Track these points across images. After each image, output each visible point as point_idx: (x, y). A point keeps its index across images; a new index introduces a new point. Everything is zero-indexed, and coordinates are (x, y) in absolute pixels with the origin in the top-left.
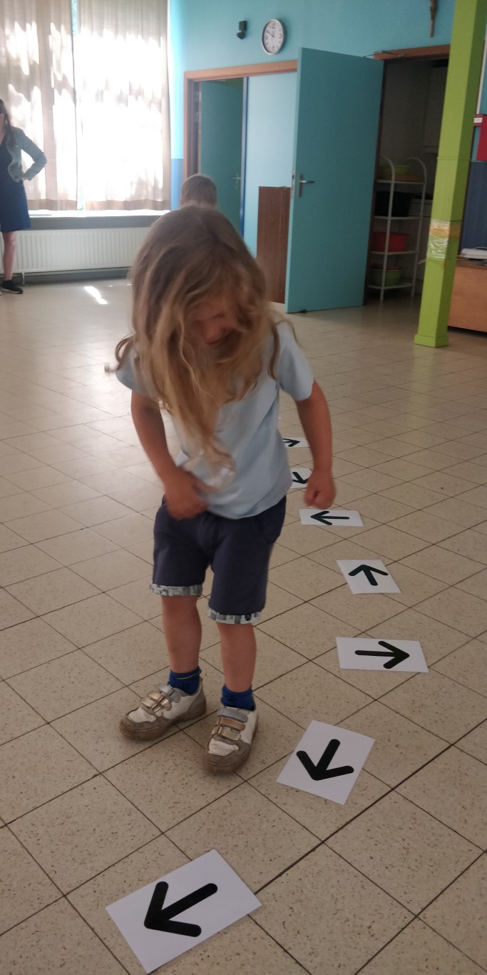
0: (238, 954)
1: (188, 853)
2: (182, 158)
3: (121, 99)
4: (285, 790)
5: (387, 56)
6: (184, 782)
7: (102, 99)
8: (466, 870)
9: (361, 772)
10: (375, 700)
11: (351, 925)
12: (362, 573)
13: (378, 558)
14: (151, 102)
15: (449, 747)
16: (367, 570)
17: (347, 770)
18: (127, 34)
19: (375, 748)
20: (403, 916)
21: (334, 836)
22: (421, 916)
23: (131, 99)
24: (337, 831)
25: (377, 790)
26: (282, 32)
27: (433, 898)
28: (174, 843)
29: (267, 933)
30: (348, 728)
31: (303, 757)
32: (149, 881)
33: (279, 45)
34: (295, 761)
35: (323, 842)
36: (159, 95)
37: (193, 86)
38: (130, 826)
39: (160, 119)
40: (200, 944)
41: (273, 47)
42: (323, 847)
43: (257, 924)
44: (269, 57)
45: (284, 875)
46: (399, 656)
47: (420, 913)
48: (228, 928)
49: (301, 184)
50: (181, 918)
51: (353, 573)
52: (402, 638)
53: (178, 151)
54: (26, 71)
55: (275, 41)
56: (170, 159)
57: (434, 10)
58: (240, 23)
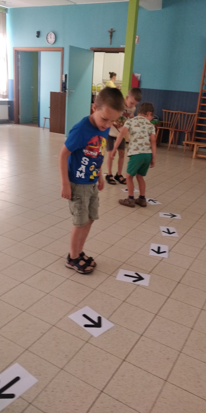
2: (13, 79)
5: (95, 50)
26: (54, 37)
33: (54, 42)
37: (17, 53)
44: (49, 45)
49: (70, 92)
53: (11, 76)
55: (52, 39)
56: (8, 79)
57: (111, 36)
58: (37, 32)
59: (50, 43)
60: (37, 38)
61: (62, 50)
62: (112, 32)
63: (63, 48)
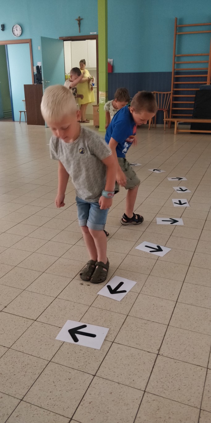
5: (64, 39)
26: (20, 29)
44: (15, 38)
49: (46, 83)
57: (79, 24)
58: (2, 25)
59: (17, 35)
60: (2, 31)
61: (30, 42)
62: (80, 20)
63: (31, 40)
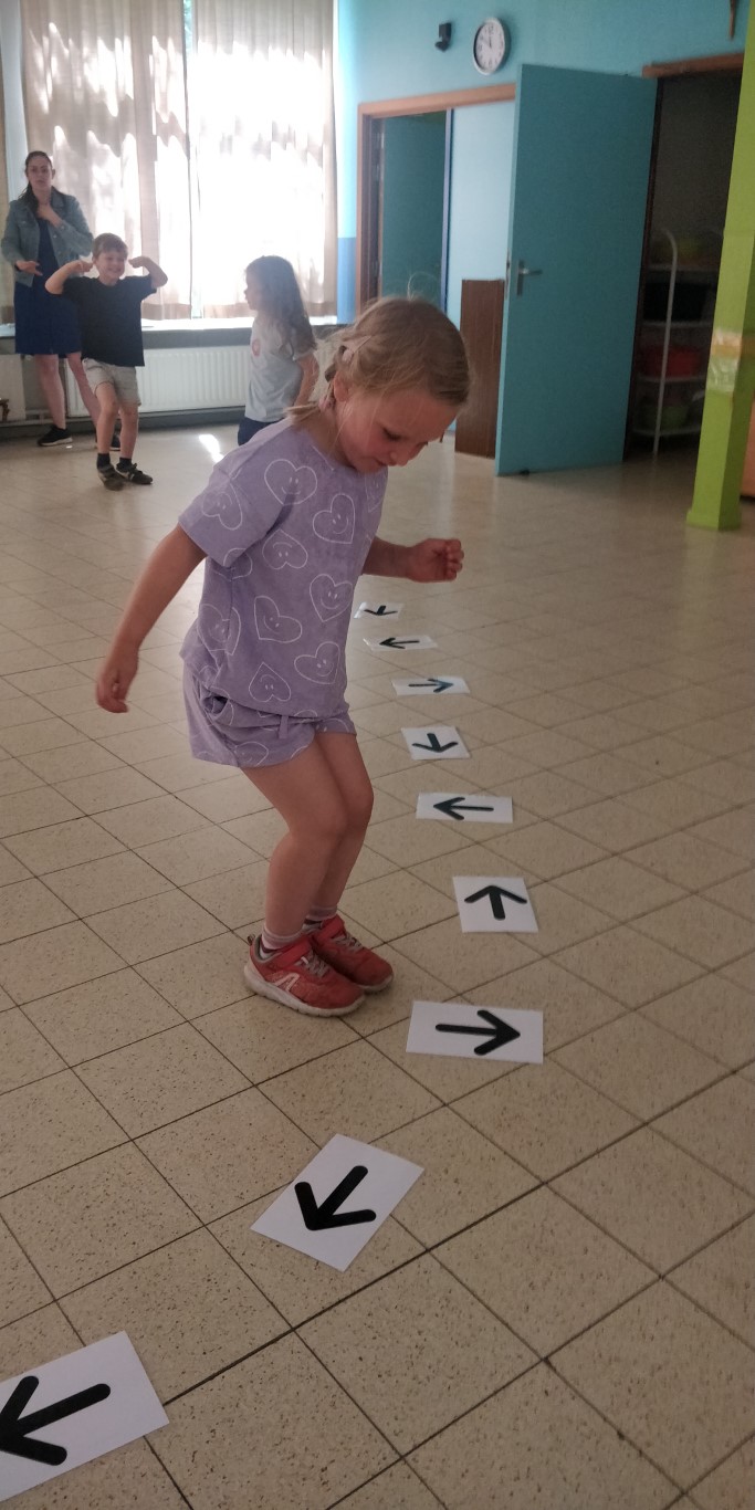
0: (111, 1497)
1: (84, 1334)
2: (354, 235)
3: (260, 148)
4: (260, 1243)
5: (662, 72)
6: (111, 1223)
7: (230, 149)
8: (504, 1387)
9: (387, 1220)
10: (445, 1105)
11: (297, 1463)
12: (487, 899)
13: (518, 875)
14: (306, 151)
15: (538, 1187)
16: (495, 894)
17: (367, 1216)
18: (270, 48)
19: (421, 1182)
20: (381, 1456)
21: (313, 1321)
22: (409, 1458)
23: (276, 147)
24: (320, 1314)
25: (403, 1248)
26: (503, 38)
27: (436, 1431)
28: (67, 1317)
29: (165, 1468)
30: (389, 1148)
31: (304, 1192)
32: (11, 1374)
33: (499, 59)
34: (289, 1198)
35: (293, 1330)
36: (319, 139)
37: (372, 125)
38: (10, 1287)
39: (321, 176)
40: (57, 1478)
41: (490, 62)
42: (292, 1338)
43: (153, 1452)
44: (484, 77)
45: (218, 1378)
46: (504, 1034)
47: (407, 1454)
48: (107, 1455)
49: (521, 276)
50: (44, 1434)
51: (471, 899)
52: (519, 1005)
53: (349, 225)
54: (113, 110)
55: (492, 52)
56: (337, 239)
58: (441, 27)
59: (487, 65)
60: (439, 52)
